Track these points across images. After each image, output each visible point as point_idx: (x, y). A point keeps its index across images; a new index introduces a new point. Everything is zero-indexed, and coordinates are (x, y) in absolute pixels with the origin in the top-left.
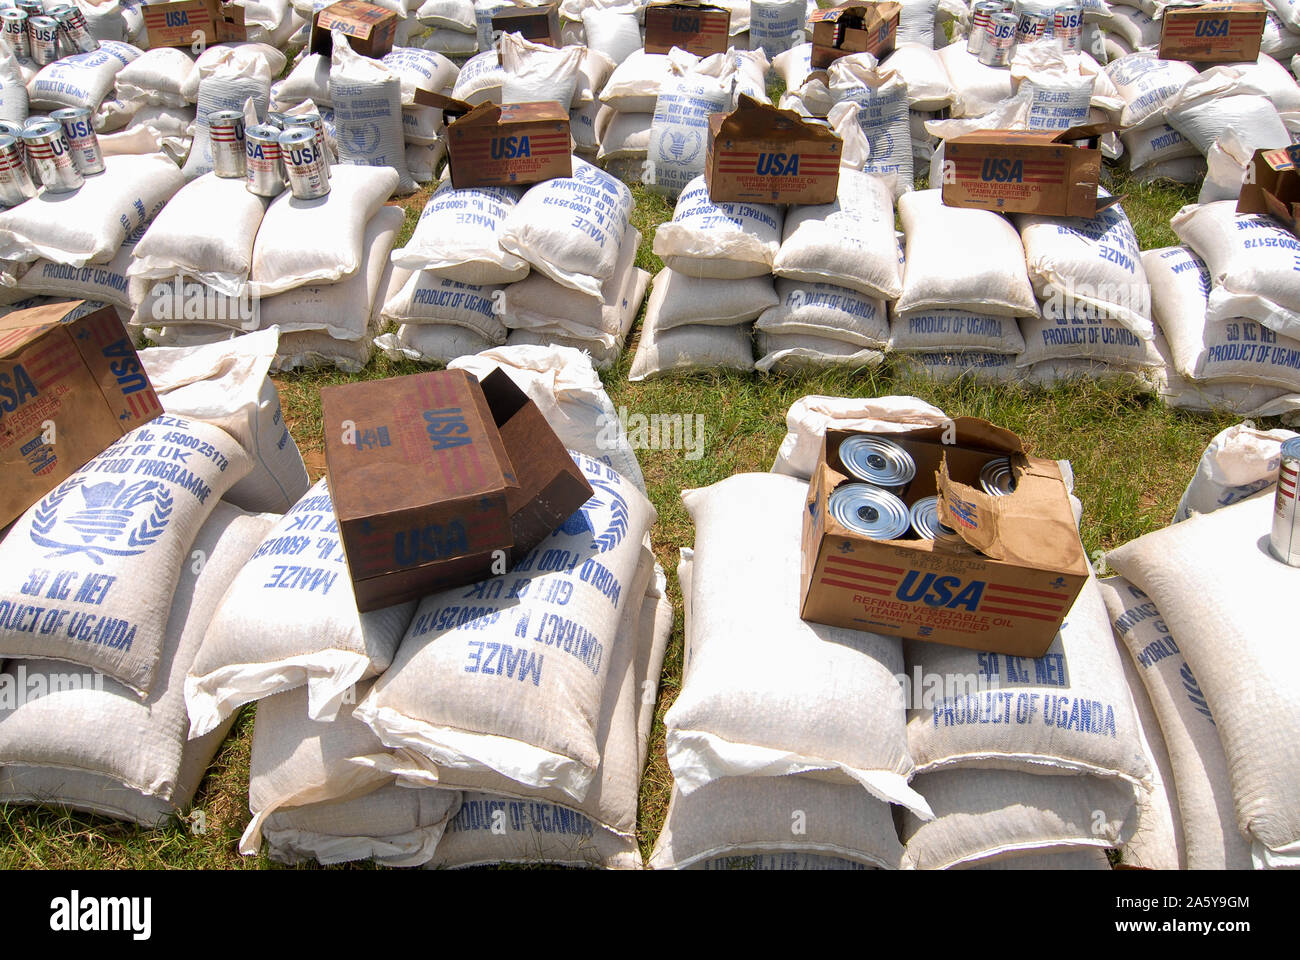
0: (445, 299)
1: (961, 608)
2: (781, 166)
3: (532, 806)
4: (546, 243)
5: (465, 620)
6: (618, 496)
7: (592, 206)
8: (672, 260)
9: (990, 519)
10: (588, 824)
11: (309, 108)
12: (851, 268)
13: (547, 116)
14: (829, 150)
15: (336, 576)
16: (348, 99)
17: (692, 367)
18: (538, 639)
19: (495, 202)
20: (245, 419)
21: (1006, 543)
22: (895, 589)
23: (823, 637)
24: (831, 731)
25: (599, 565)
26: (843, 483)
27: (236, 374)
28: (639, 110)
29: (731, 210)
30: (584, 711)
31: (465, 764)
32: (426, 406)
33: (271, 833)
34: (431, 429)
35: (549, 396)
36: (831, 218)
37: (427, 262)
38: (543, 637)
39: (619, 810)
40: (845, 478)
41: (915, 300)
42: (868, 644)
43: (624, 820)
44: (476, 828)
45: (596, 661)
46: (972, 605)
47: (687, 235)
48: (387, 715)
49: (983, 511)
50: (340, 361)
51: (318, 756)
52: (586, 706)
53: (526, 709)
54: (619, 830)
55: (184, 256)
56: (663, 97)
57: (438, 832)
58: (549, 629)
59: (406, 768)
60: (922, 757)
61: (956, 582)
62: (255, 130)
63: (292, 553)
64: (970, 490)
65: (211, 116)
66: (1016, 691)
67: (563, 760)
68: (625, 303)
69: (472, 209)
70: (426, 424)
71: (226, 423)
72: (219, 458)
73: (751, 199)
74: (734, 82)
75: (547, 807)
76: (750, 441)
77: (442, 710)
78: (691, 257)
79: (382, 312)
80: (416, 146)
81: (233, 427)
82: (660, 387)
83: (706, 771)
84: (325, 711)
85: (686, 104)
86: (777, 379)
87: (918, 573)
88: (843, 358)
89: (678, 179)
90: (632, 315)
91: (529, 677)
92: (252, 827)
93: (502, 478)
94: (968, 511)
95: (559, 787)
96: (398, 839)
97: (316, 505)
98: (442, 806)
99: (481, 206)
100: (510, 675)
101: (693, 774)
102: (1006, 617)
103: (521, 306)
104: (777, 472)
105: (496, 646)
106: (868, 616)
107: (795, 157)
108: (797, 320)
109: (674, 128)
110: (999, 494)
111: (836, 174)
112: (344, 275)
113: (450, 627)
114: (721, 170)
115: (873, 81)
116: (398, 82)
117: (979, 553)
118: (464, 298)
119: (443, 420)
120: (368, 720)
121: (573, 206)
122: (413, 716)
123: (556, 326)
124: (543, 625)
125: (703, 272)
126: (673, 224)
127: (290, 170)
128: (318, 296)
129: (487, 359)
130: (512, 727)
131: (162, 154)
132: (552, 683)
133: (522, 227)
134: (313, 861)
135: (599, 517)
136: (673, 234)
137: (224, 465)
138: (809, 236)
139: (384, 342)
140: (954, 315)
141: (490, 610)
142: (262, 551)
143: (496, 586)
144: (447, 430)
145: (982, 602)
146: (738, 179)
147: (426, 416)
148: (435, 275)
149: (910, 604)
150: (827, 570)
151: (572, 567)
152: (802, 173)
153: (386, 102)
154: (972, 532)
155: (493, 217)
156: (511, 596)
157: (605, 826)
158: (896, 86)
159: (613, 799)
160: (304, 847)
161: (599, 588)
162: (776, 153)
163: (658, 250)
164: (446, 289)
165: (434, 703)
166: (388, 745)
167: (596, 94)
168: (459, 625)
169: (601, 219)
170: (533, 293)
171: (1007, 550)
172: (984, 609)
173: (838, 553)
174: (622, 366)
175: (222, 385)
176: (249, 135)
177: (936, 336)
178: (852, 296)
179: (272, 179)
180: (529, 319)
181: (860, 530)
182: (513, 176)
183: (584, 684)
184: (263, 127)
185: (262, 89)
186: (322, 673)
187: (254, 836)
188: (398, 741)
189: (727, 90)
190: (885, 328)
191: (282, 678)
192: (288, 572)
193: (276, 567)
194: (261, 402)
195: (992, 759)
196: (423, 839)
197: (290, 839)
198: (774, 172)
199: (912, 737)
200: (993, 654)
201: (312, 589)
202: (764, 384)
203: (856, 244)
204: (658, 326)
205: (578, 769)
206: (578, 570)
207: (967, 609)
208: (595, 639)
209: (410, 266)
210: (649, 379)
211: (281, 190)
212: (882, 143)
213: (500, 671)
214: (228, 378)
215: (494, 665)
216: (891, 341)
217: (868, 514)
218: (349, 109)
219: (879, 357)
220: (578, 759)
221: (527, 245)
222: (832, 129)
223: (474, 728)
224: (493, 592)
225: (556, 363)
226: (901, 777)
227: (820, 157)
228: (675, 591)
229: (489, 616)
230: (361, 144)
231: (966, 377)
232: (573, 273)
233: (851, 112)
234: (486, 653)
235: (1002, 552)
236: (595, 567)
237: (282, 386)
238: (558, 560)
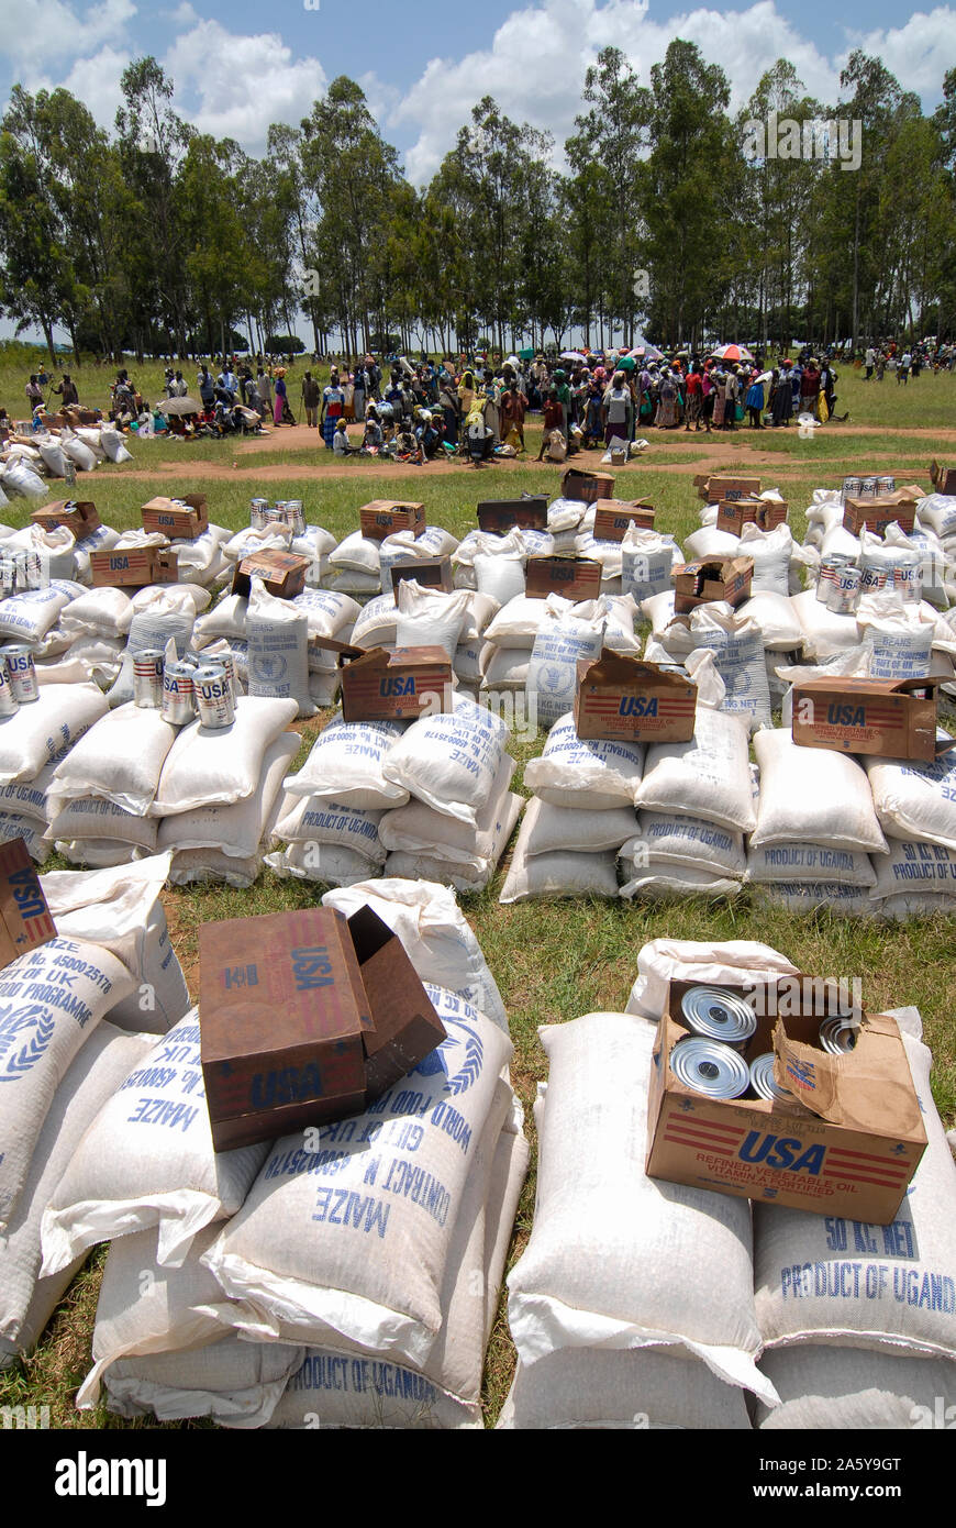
0: (331, 822)
1: (804, 1171)
2: (641, 707)
3: (374, 1365)
4: (426, 773)
5: (316, 1165)
6: (474, 1034)
7: (469, 740)
8: (541, 792)
9: (829, 1078)
10: (431, 1389)
11: (223, 647)
12: (708, 802)
13: (431, 659)
14: (685, 696)
15: (197, 1111)
16: (260, 634)
17: (559, 891)
18: (386, 1187)
19: (382, 735)
20: (132, 943)
21: (846, 1106)
22: (737, 1149)
23: (667, 1196)
24: (674, 1302)
25: (451, 1109)
26: (684, 1038)
27: (128, 898)
28: (519, 646)
29: (596, 746)
30: (428, 1266)
31: (306, 1321)
32: (295, 944)
33: (113, 1381)
34: (297, 968)
35: (414, 932)
36: (689, 755)
37: (317, 789)
38: (391, 1186)
39: (462, 1375)
40: (686, 1032)
41: (769, 834)
42: (714, 1204)
43: (467, 1387)
44: (317, 1387)
45: (443, 1212)
46: (814, 1168)
47: (555, 769)
48: (231, 1262)
49: (821, 1071)
50: (231, 877)
51: (164, 1302)
52: (431, 1261)
53: (370, 1262)
54: (462, 1398)
55: (99, 778)
56: (541, 637)
57: (278, 1391)
58: (397, 1176)
59: (248, 1322)
60: (772, 1331)
61: (797, 1145)
62: (174, 666)
63: (158, 1085)
64: (808, 1048)
65: (136, 654)
66: (865, 1262)
67: (405, 1319)
68: (498, 827)
69: (360, 741)
70: (293, 963)
71: (114, 945)
72: (103, 981)
73: (614, 736)
74: (605, 624)
75: (390, 1367)
76: (613, 967)
77: (287, 1260)
78: (559, 789)
79: (273, 832)
80: (317, 673)
81: (120, 950)
82: (528, 910)
83: (548, 1339)
84: (173, 1256)
85: (561, 643)
86: (639, 905)
87: (758, 1134)
88: (703, 886)
89: (553, 709)
90: (506, 839)
91: (375, 1227)
92: (92, 1377)
93: (359, 1021)
94: (805, 1071)
95: (400, 1349)
96: (236, 1396)
97: (186, 1036)
98: (284, 1362)
99: (368, 738)
100: (356, 1225)
101: (535, 1342)
102: (851, 1182)
103: (401, 830)
104: (630, 1012)
105: (343, 1193)
106: (711, 1174)
107: (654, 701)
108: (658, 850)
109: (550, 664)
110: (839, 1052)
111: (693, 716)
112: (240, 798)
113: (301, 1171)
114: (587, 711)
115: (730, 626)
116: (306, 620)
117: (818, 1116)
118: (348, 822)
119: (309, 959)
120: (213, 1268)
121: (452, 740)
122: (259, 1264)
123: (433, 849)
124: (392, 1172)
125: (569, 803)
126: (543, 758)
127: (201, 702)
128: (216, 816)
129: (360, 891)
130: (355, 1282)
131: (91, 684)
132: (397, 1235)
133: (404, 758)
134: (151, 1416)
135: (453, 1057)
136: (542, 768)
137: (107, 988)
138: (669, 771)
139: (273, 860)
140: (807, 848)
141: (341, 1155)
142: (131, 1083)
143: (349, 1128)
144: (313, 969)
145: (824, 1166)
146: (603, 719)
147: (294, 955)
148: (324, 799)
149: (754, 1165)
150: (670, 1127)
151: (424, 1110)
152: (661, 714)
153: (293, 637)
154: (809, 1094)
155: (378, 749)
156: (362, 1140)
157: (448, 1393)
158: (751, 631)
159: (457, 1363)
160: (144, 1399)
161: (450, 1133)
162: (637, 696)
163: (527, 782)
164: (332, 813)
165: (280, 1252)
166: (231, 1295)
167: (482, 631)
168: (310, 1169)
169: (477, 752)
170: (413, 818)
171: (845, 1113)
172: (827, 1173)
173: (680, 1111)
174: (493, 890)
175: (115, 909)
176: (167, 672)
177: (791, 868)
178: (710, 829)
179: (184, 709)
180: (408, 842)
181: (702, 1088)
182: (399, 712)
183: (429, 1237)
184: (180, 664)
185: (187, 624)
186: (174, 1214)
187: (94, 1387)
188: (242, 1292)
189: (599, 631)
190: (742, 859)
191: (134, 1217)
192: (152, 1106)
193: (142, 1100)
194: (148, 926)
195: (843, 1336)
196: (263, 1398)
197: (130, 1389)
198: (635, 714)
199: (760, 1309)
200: (840, 1219)
201: (172, 1125)
202: (627, 911)
203: (712, 781)
204: (528, 851)
205: (419, 1331)
206: (429, 1113)
207: (810, 1172)
208: (442, 1188)
209: (300, 793)
210: (517, 903)
211: (192, 719)
212: (740, 680)
213: (346, 1221)
214: (119, 903)
215: (340, 1214)
216: (748, 871)
217: (709, 1070)
218: (261, 643)
219: (736, 886)
220: (420, 1320)
221: (407, 775)
222: (688, 675)
223: (318, 1281)
224: (345, 1135)
225: (423, 898)
226: (748, 1354)
227: (676, 701)
228: (531, 1127)
229: (340, 1161)
230: (269, 673)
231: (821, 908)
232: (448, 801)
233: (707, 658)
234: (335, 1200)
235: (841, 1115)
236: (447, 1111)
237: (176, 898)
238: (410, 1103)
